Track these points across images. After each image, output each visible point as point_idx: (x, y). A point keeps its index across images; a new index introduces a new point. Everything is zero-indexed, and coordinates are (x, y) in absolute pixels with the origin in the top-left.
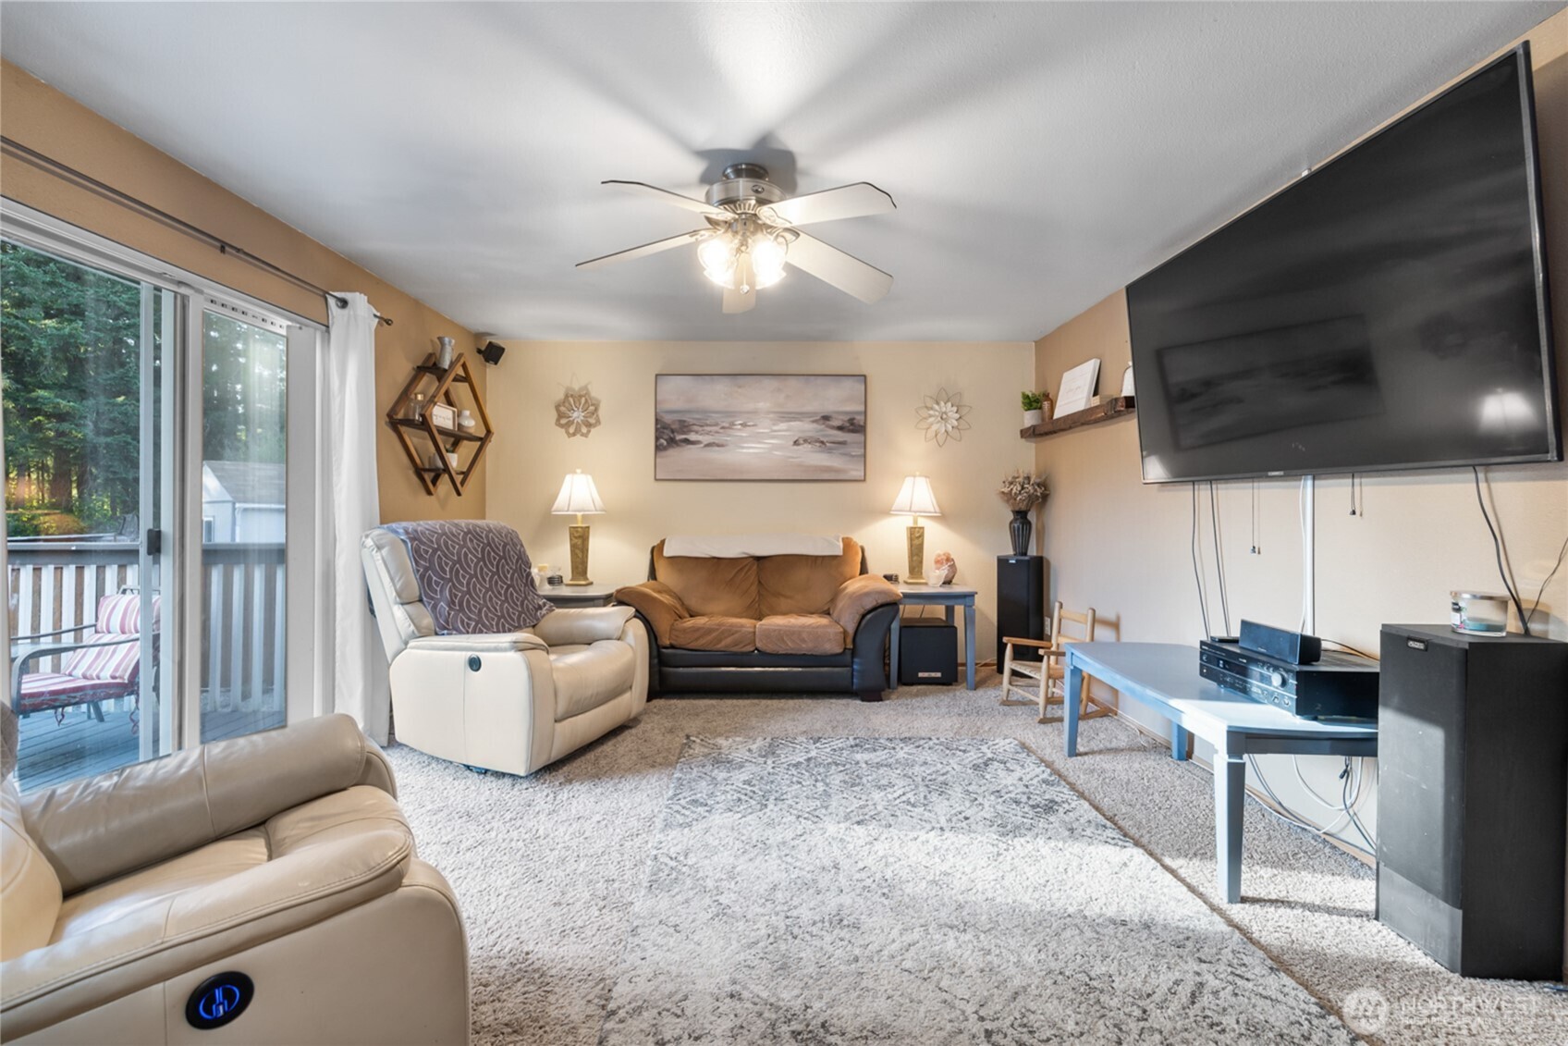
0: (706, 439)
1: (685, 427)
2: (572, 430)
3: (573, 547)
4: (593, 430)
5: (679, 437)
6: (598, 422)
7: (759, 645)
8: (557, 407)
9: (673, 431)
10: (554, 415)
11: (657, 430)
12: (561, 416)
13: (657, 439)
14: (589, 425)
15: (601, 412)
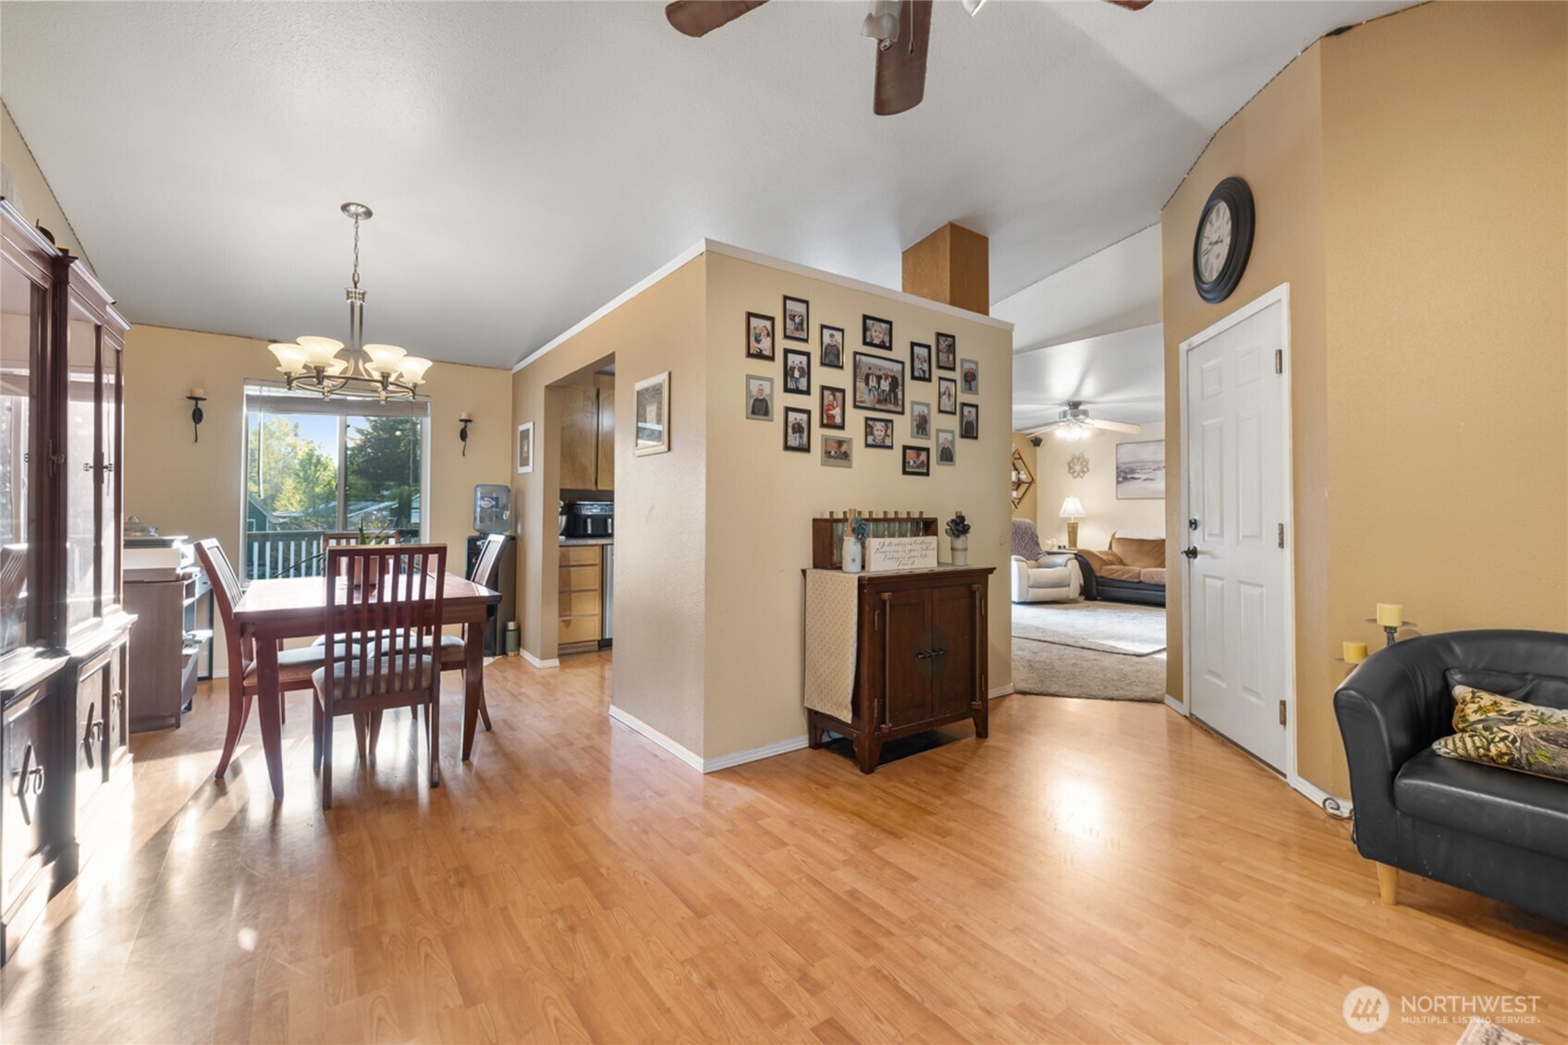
0: (1144, 477)
1: (1132, 471)
2: (1076, 474)
3: (1069, 532)
4: (1086, 475)
5: (1129, 476)
6: (1088, 470)
7: (1142, 579)
8: (1069, 464)
9: (1126, 473)
10: (1067, 468)
11: (1117, 473)
12: (1070, 468)
13: (1117, 477)
14: (1083, 472)
15: (1090, 466)
